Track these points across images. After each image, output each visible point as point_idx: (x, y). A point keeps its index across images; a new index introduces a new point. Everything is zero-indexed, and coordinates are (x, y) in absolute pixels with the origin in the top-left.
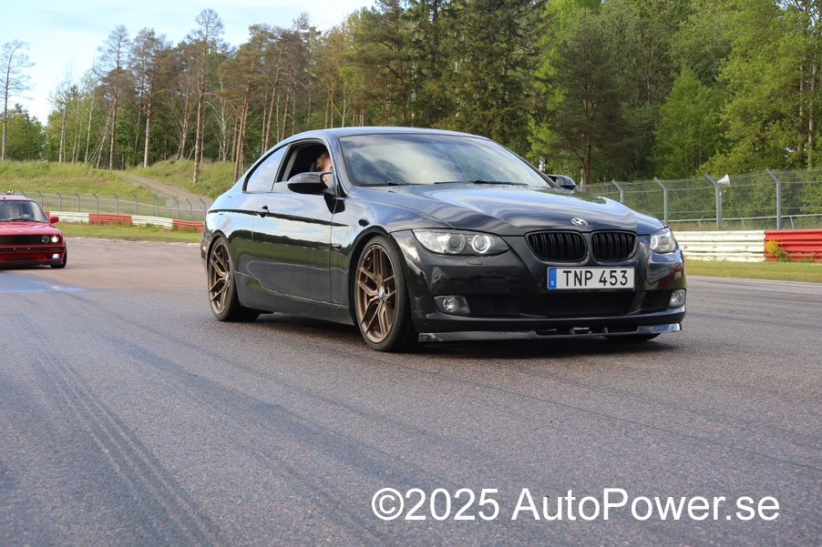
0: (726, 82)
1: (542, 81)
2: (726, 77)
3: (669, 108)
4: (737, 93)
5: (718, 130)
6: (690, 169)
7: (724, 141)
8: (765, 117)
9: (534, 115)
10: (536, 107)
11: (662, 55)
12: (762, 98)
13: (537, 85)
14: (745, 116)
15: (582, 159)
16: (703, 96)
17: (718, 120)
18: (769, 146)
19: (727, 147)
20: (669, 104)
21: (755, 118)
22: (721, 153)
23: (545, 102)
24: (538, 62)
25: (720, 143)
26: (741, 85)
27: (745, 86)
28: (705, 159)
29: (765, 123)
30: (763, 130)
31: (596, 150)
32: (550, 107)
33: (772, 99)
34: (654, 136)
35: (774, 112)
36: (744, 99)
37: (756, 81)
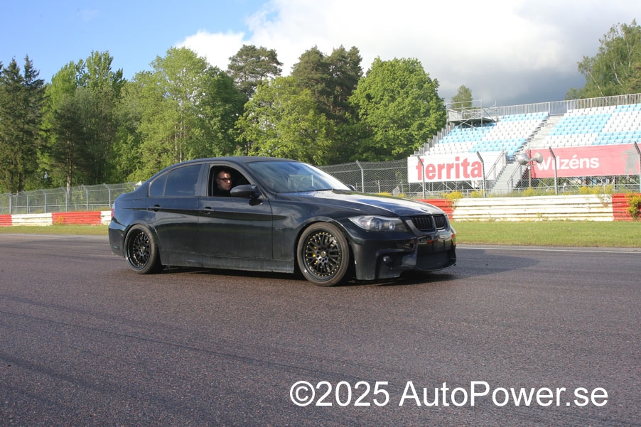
0: (141, 133)
1: (44, 131)
2: (140, 130)
4: (146, 139)
5: (137, 158)
6: (124, 178)
7: (139, 162)
8: (160, 151)
9: (40, 149)
10: (43, 146)
11: (107, 119)
12: (158, 141)
13: (42, 133)
14: (150, 150)
15: (68, 173)
16: (130, 140)
17: (138, 152)
19: (141, 165)
21: (155, 152)
22: (139, 169)
23: (46, 141)
24: (41, 121)
25: (139, 164)
26: (148, 135)
28: (131, 172)
29: (160, 155)
30: (158, 157)
32: (49, 145)
33: (163, 142)
34: (104, 160)
35: (164, 149)
36: (149, 142)
37: (155, 133)
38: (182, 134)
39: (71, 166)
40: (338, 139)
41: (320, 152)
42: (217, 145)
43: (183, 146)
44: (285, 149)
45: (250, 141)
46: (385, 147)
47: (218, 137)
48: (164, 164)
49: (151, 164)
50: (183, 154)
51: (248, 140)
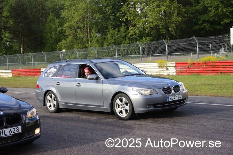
0: (64, 18)
1: (5, 17)
2: (63, 16)
3: (47, 26)
4: (67, 21)
5: (62, 33)
6: (55, 45)
7: (64, 36)
8: (76, 28)
9: (3, 29)
12: (74, 22)
13: (3, 19)
14: (70, 28)
15: (21, 42)
16: (57, 22)
17: (62, 29)
18: (78, 37)
19: (65, 37)
20: (47, 25)
21: (73, 29)
22: (64, 39)
23: (6, 24)
24: (3, 11)
26: (68, 18)
27: (69, 19)
28: (60, 42)
29: (76, 30)
30: (75, 32)
31: (26, 39)
32: (8, 26)
33: (77, 23)
34: (43, 35)
35: (78, 27)
36: (69, 23)
37: (72, 17)
38: (89, 17)
39: (23, 38)
40: (185, 17)
41: (173, 26)
42: (110, 23)
43: (90, 25)
44: (152, 25)
45: (130, 20)
46: (216, 19)
47: (110, 19)
48: (78, 36)
49: (71, 37)
50: (90, 30)
51: (129, 20)
